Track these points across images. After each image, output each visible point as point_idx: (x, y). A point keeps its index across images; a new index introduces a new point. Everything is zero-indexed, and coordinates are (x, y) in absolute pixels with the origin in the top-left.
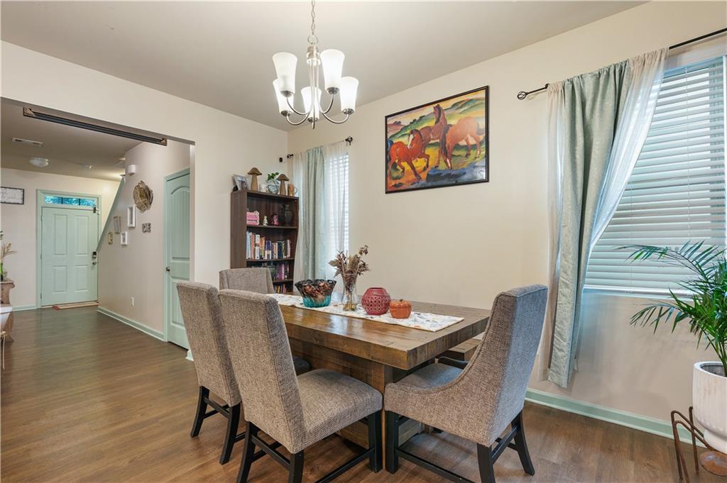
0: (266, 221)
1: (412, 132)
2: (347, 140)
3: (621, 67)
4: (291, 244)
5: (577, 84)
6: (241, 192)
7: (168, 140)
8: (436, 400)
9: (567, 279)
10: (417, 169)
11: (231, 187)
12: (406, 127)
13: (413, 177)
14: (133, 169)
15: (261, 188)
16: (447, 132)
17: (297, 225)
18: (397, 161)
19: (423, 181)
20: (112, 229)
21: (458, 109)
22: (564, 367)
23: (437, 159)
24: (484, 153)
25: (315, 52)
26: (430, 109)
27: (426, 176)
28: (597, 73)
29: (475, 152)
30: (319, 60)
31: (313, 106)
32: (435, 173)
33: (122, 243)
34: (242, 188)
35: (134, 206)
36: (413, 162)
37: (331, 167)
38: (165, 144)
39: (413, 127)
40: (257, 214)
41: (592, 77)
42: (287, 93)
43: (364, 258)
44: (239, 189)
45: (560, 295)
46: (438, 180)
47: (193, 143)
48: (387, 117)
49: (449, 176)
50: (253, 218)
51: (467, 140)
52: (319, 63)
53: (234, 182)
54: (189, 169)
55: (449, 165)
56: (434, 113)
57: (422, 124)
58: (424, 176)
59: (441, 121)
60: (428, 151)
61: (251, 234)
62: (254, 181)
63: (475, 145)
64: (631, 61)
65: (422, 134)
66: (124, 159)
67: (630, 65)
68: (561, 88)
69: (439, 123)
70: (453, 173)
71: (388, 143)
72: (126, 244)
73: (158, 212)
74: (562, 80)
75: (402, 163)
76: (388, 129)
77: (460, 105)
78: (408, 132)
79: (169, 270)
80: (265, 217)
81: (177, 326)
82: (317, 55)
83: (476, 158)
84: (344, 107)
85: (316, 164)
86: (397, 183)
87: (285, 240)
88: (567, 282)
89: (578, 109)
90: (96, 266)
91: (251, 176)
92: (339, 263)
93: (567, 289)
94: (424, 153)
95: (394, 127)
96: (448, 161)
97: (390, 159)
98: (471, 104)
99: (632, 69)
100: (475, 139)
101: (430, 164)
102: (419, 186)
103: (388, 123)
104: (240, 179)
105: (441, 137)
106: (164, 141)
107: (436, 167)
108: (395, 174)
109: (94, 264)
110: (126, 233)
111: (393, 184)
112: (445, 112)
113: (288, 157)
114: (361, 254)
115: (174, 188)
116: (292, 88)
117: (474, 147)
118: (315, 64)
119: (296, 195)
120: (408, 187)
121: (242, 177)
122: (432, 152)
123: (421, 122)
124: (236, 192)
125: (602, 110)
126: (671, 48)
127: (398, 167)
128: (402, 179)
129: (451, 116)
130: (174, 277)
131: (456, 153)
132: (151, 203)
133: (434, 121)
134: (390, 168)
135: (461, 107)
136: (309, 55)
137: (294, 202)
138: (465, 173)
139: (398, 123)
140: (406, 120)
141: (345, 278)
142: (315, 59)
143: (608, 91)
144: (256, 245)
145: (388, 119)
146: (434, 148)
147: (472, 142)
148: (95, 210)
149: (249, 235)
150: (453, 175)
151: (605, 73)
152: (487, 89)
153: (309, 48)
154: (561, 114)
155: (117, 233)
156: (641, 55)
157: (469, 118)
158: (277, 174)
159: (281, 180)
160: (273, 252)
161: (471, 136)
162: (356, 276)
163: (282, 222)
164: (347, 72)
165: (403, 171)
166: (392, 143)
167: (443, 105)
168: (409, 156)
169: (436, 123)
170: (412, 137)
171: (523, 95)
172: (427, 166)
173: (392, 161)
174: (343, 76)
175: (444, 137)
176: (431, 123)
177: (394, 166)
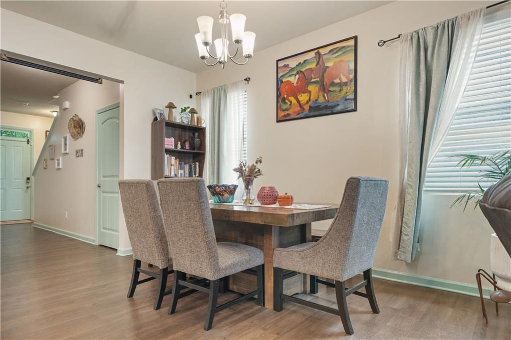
0: (179, 146)
1: (297, 73)
2: (245, 80)
3: (453, 21)
4: (199, 166)
5: (421, 34)
6: (159, 122)
7: (103, 80)
8: (308, 255)
9: (411, 182)
10: (302, 102)
11: (152, 118)
12: (293, 69)
13: (298, 108)
14: (67, 104)
15: (175, 119)
16: (325, 73)
17: (204, 150)
18: (285, 96)
19: (306, 112)
20: (47, 156)
21: (333, 54)
22: (409, 247)
23: (317, 94)
24: (353, 88)
25: (225, 14)
26: (312, 54)
27: (308, 108)
28: (436, 26)
29: (346, 87)
30: (228, 20)
31: (223, 53)
32: (316, 105)
33: (56, 167)
34: (161, 118)
35: (68, 136)
36: (299, 97)
37: (233, 102)
38: (101, 83)
39: (298, 69)
40: (173, 139)
41: (431, 29)
42: (206, 44)
43: (259, 166)
44: (159, 119)
45: (407, 195)
46: (318, 111)
47: (122, 82)
48: (278, 61)
49: (326, 107)
50: (170, 143)
51: (340, 79)
52: (228, 22)
53: (154, 113)
54: (119, 103)
55: (327, 99)
56: (315, 57)
57: (306, 66)
58: (307, 107)
59: (320, 63)
60: (311, 88)
61: (168, 155)
62: (170, 113)
63: (346, 82)
64: (459, 17)
65: (305, 74)
66: (57, 97)
67: (459, 19)
68: (409, 38)
69: (319, 66)
70: (329, 104)
71: (279, 81)
72: (61, 167)
73: (89, 140)
74: (411, 31)
75: (290, 98)
76: (279, 70)
77: (335, 51)
78: (295, 72)
79: (100, 187)
80: (179, 143)
81: (107, 231)
82: (226, 16)
83: (347, 93)
84: (245, 53)
85: (220, 99)
86: (286, 114)
87: (194, 162)
88: (412, 184)
89: (422, 53)
90: (29, 189)
91: (168, 109)
92: (240, 170)
93: (412, 189)
94: (307, 89)
95: (284, 69)
96: (326, 95)
97: (280, 95)
98: (344, 50)
99: (461, 23)
100: (346, 77)
101: (311, 98)
102: (303, 115)
103: (279, 66)
104: (159, 112)
105: (320, 77)
106: (100, 81)
107: (316, 100)
108: (284, 107)
109: (28, 188)
110: (61, 159)
111: (283, 115)
112: (324, 57)
113: (197, 94)
114: (257, 163)
115: (104, 120)
116: (210, 40)
117: (346, 84)
118: (225, 23)
119: (204, 126)
120: (294, 117)
121: (161, 110)
122: (314, 88)
123: (305, 65)
124: (156, 122)
125: (438, 54)
126: (487, 7)
127: (287, 101)
128: (289, 111)
129: (328, 60)
130: (103, 192)
131: (332, 89)
132: (83, 133)
133: (315, 64)
134: (280, 102)
135: (336, 53)
136: (221, 16)
137: (201, 131)
138: (338, 105)
139: (287, 66)
140: (293, 63)
141: (245, 181)
142: (225, 19)
143: (443, 39)
144: (171, 165)
145: (279, 62)
146: (315, 85)
147: (344, 80)
148: (28, 142)
149: (166, 156)
150: (330, 106)
151: (441, 26)
152: (356, 38)
153: (221, 11)
154: (409, 57)
155: (52, 159)
156: (467, 12)
157: (342, 61)
158: (189, 107)
159: (191, 113)
160: (184, 172)
161: (344, 75)
162: (253, 179)
163: (192, 147)
164: (247, 29)
165: (291, 105)
166: (282, 82)
167: (322, 51)
168: (295, 91)
169: (316, 65)
170: (297, 76)
171: (381, 44)
172: (310, 99)
173: (282, 97)
174: (245, 31)
175: (323, 76)
176: (313, 66)
177: (284, 100)
